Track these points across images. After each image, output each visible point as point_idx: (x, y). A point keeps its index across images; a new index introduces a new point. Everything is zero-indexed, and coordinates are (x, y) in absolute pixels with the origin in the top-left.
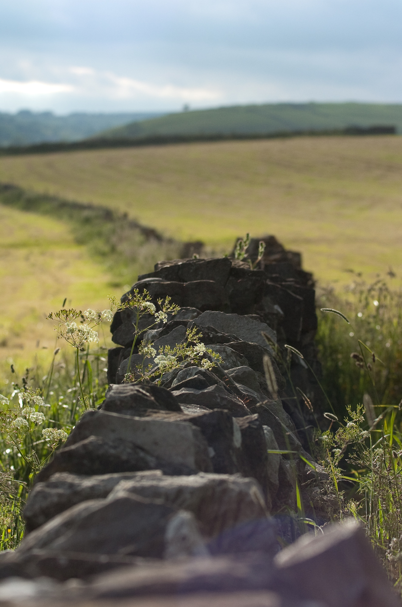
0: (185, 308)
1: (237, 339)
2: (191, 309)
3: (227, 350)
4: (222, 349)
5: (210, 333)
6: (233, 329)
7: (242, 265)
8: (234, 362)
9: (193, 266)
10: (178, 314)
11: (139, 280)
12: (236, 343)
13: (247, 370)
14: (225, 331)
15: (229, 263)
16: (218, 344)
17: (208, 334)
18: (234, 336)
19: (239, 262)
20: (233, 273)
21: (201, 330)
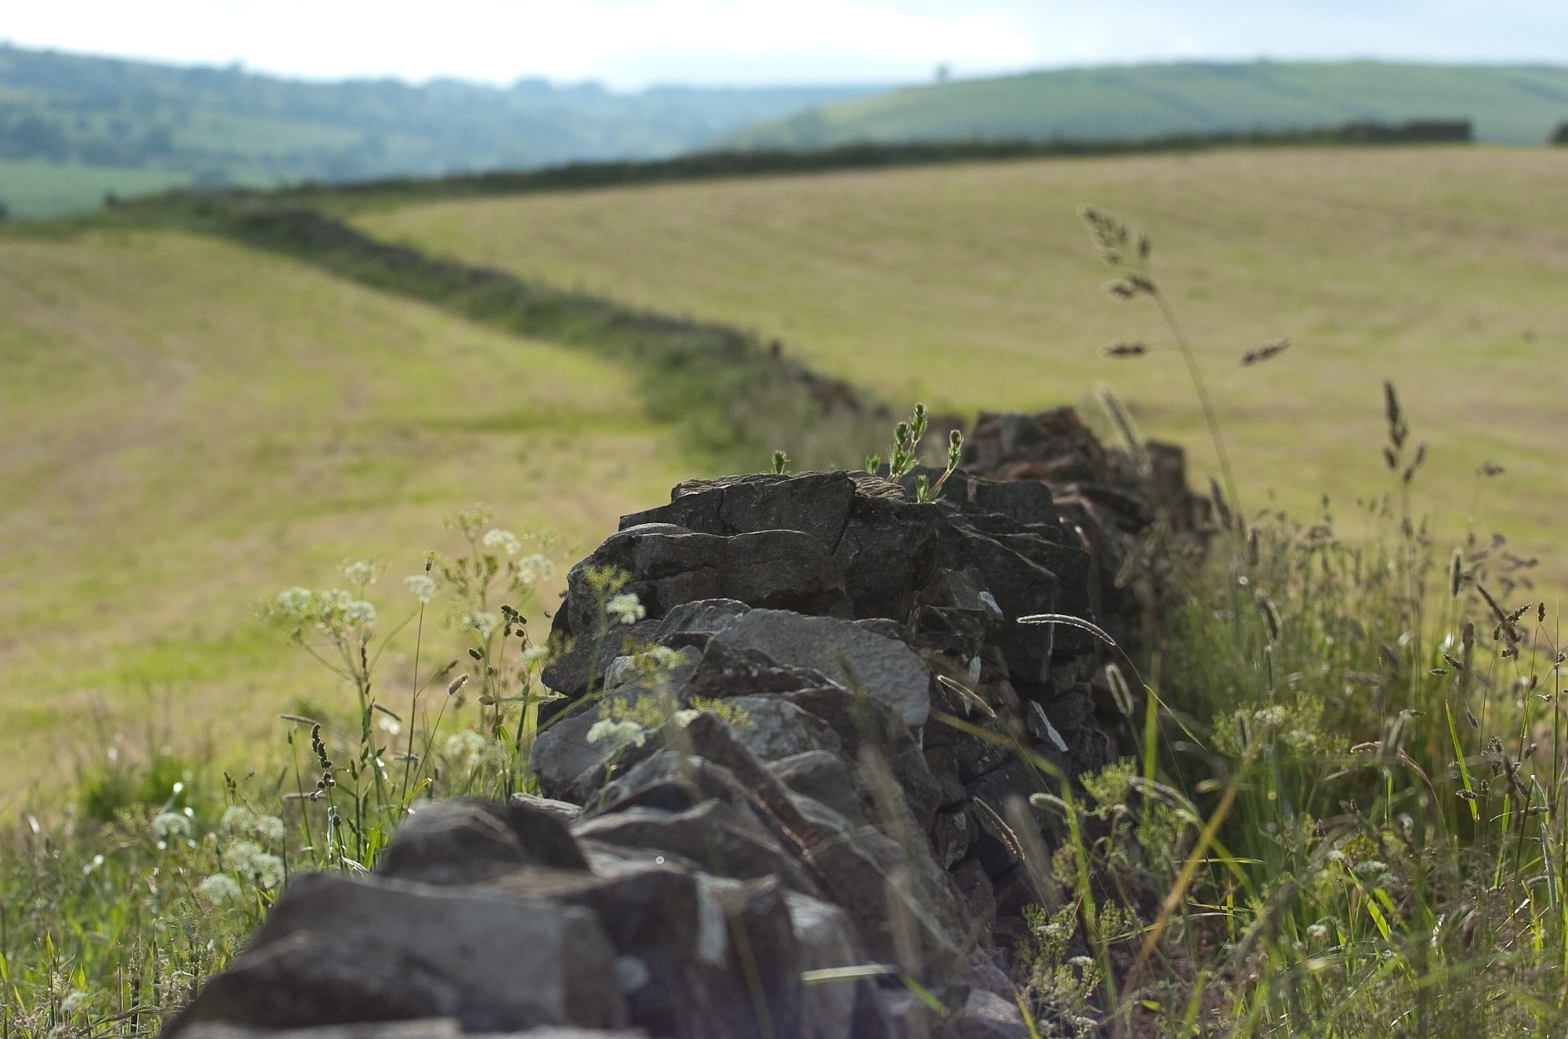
0: (715, 600)
1: (821, 681)
2: (729, 603)
3: (785, 710)
4: (773, 708)
5: (751, 665)
6: (819, 656)
7: (888, 489)
8: (801, 740)
9: (758, 493)
10: (697, 617)
11: (622, 527)
12: (815, 692)
13: (825, 762)
14: (796, 660)
15: (848, 484)
16: (768, 694)
17: (745, 668)
18: (814, 673)
19: (879, 483)
20: (859, 511)
21: (731, 659)
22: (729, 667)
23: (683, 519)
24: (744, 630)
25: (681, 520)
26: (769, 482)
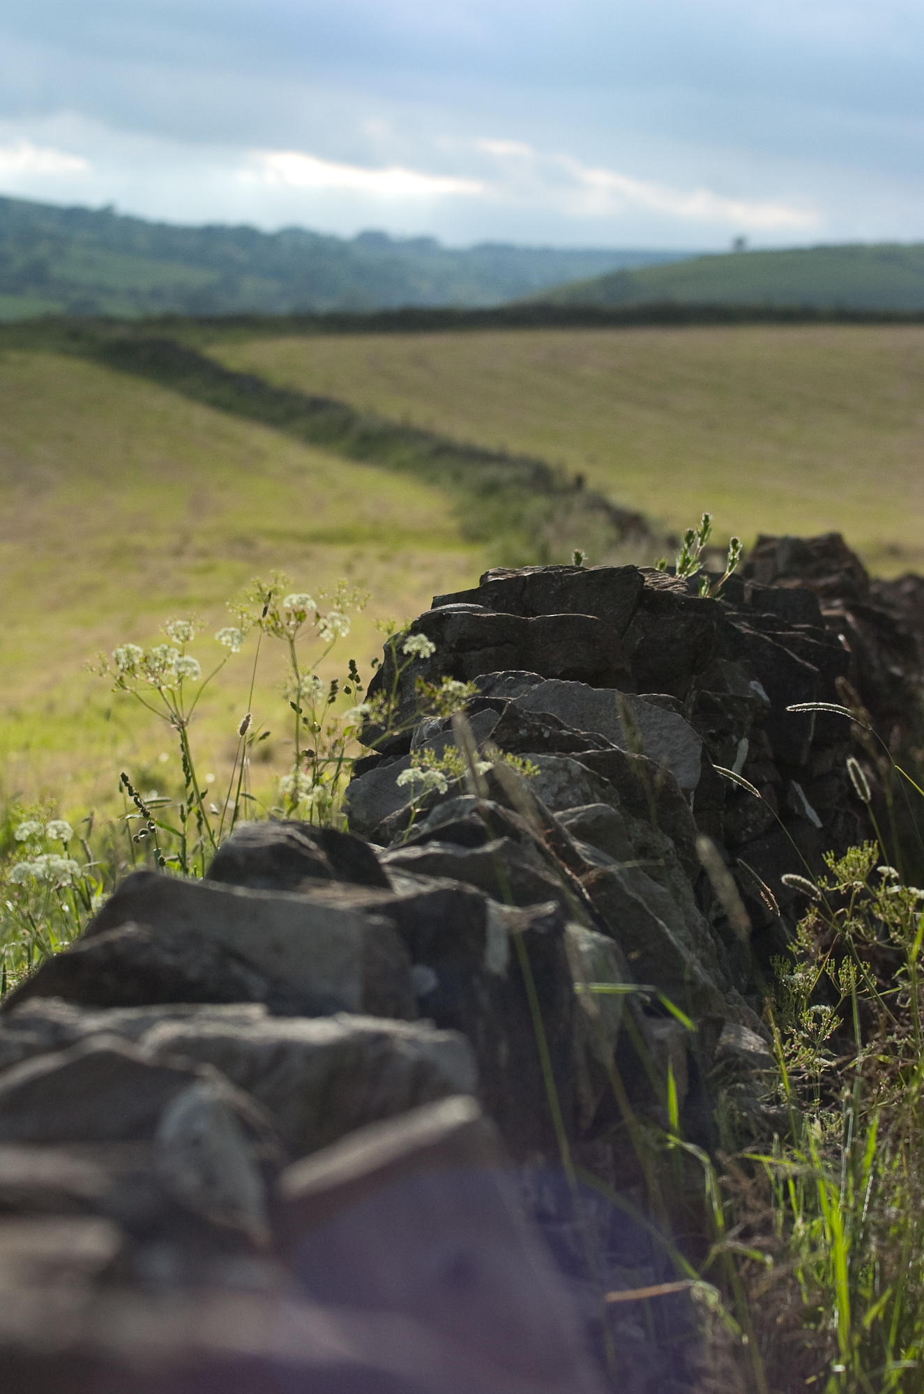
0: (514, 672)
1: (607, 745)
2: (527, 675)
3: (571, 768)
4: (561, 765)
5: (544, 727)
6: (604, 723)
7: (673, 584)
8: (585, 794)
9: (557, 581)
10: (498, 686)
11: (434, 606)
12: (599, 754)
13: (605, 813)
14: (584, 726)
15: (638, 576)
16: (556, 753)
17: (538, 729)
18: (600, 737)
19: (665, 578)
20: (646, 602)
21: (526, 721)
22: (524, 728)
23: (489, 601)
24: (539, 697)
25: (487, 602)
26: (567, 572)
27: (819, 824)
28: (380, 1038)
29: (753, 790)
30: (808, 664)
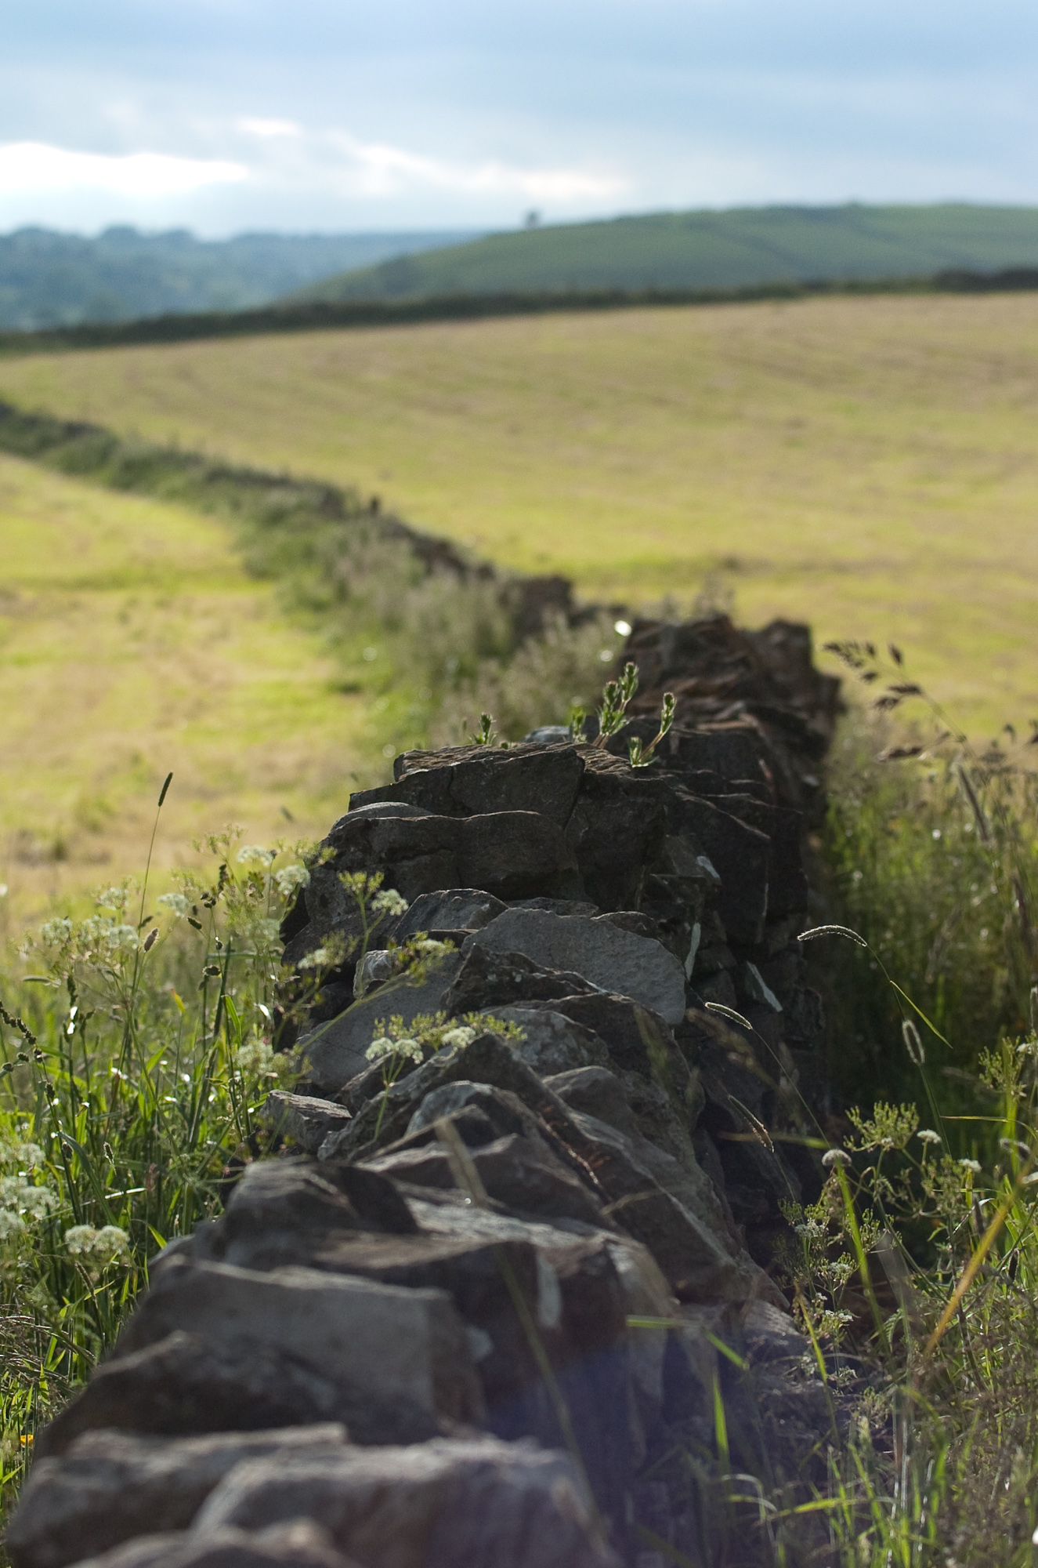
0: (460, 890)
1: (582, 984)
2: (474, 894)
3: (555, 1021)
4: (543, 1019)
5: (514, 970)
7: (613, 763)
8: (571, 1050)
9: (488, 771)
10: (443, 907)
11: (352, 806)
12: (580, 999)
13: (600, 1077)
14: (552, 960)
15: (578, 761)
16: (534, 1001)
17: (509, 973)
18: (576, 977)
19: (604, 756)
20: (588, 788)
21: (493, 964)
22: (493, 973)
23: (413, 796)
24: (501, 930)
25: (411, 798)
26: (499, 759)
27: (779, 1008)
28: (485, 1467)
29: (745, 1023)
30: (757, 832)
